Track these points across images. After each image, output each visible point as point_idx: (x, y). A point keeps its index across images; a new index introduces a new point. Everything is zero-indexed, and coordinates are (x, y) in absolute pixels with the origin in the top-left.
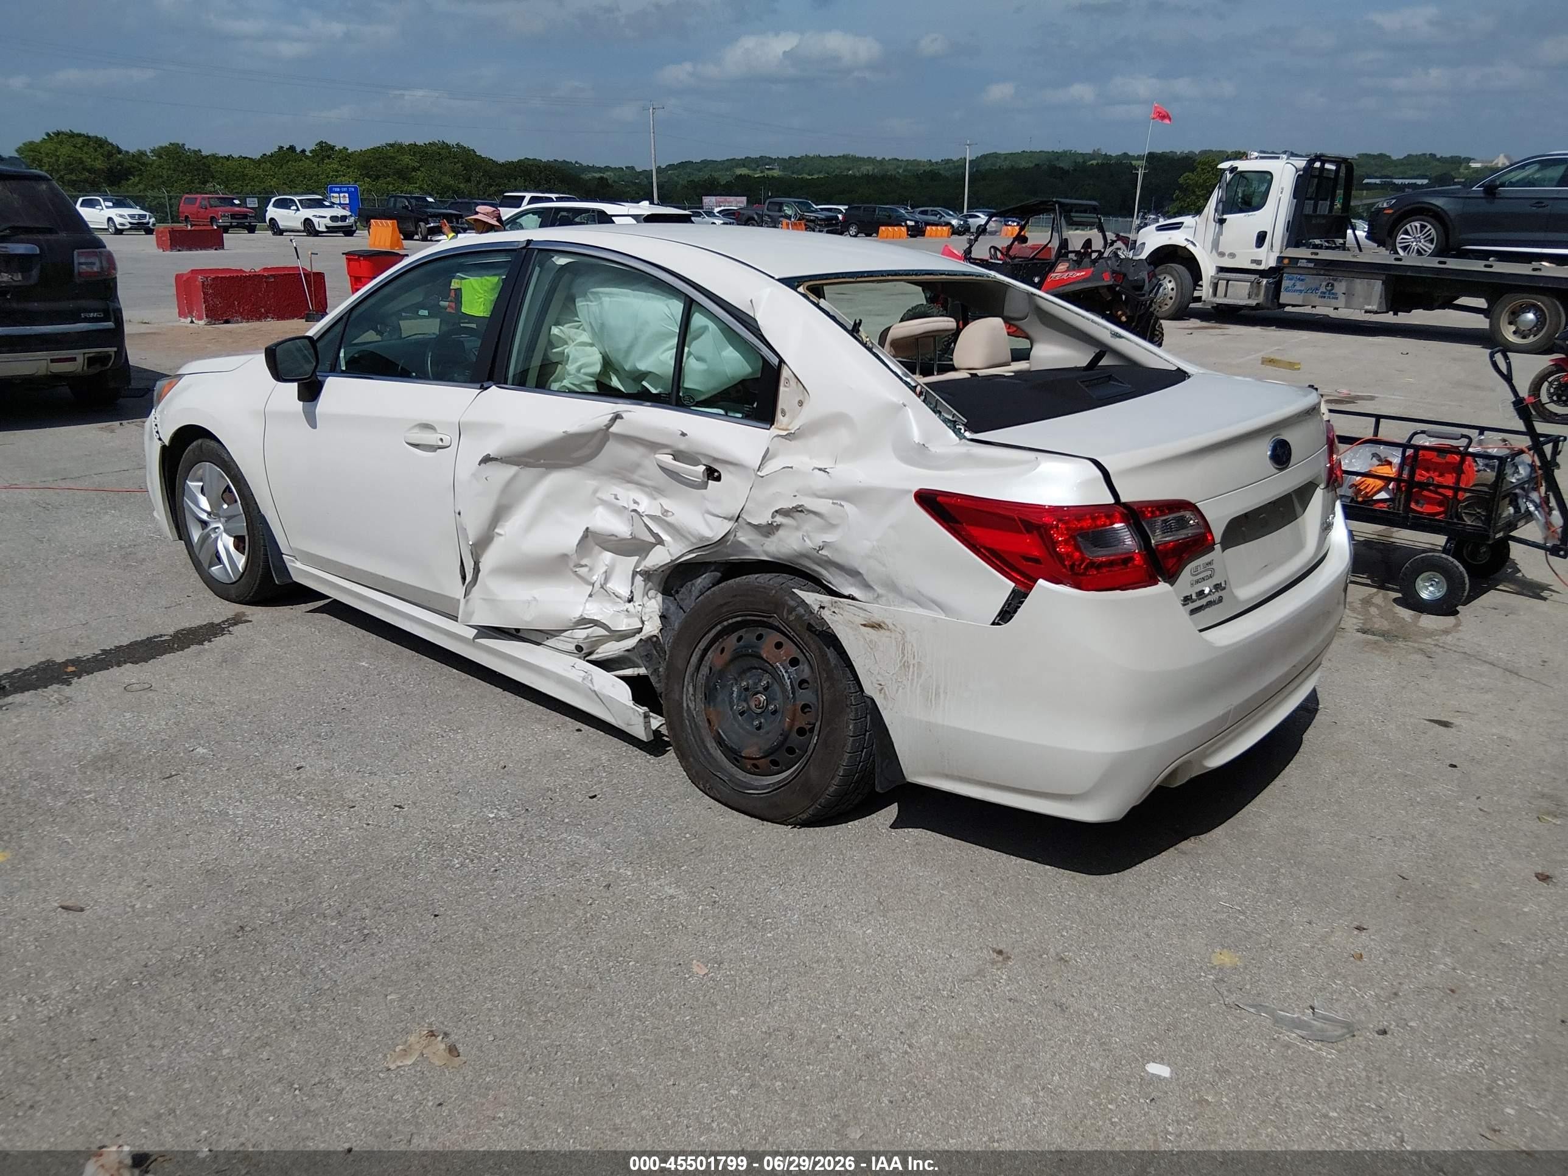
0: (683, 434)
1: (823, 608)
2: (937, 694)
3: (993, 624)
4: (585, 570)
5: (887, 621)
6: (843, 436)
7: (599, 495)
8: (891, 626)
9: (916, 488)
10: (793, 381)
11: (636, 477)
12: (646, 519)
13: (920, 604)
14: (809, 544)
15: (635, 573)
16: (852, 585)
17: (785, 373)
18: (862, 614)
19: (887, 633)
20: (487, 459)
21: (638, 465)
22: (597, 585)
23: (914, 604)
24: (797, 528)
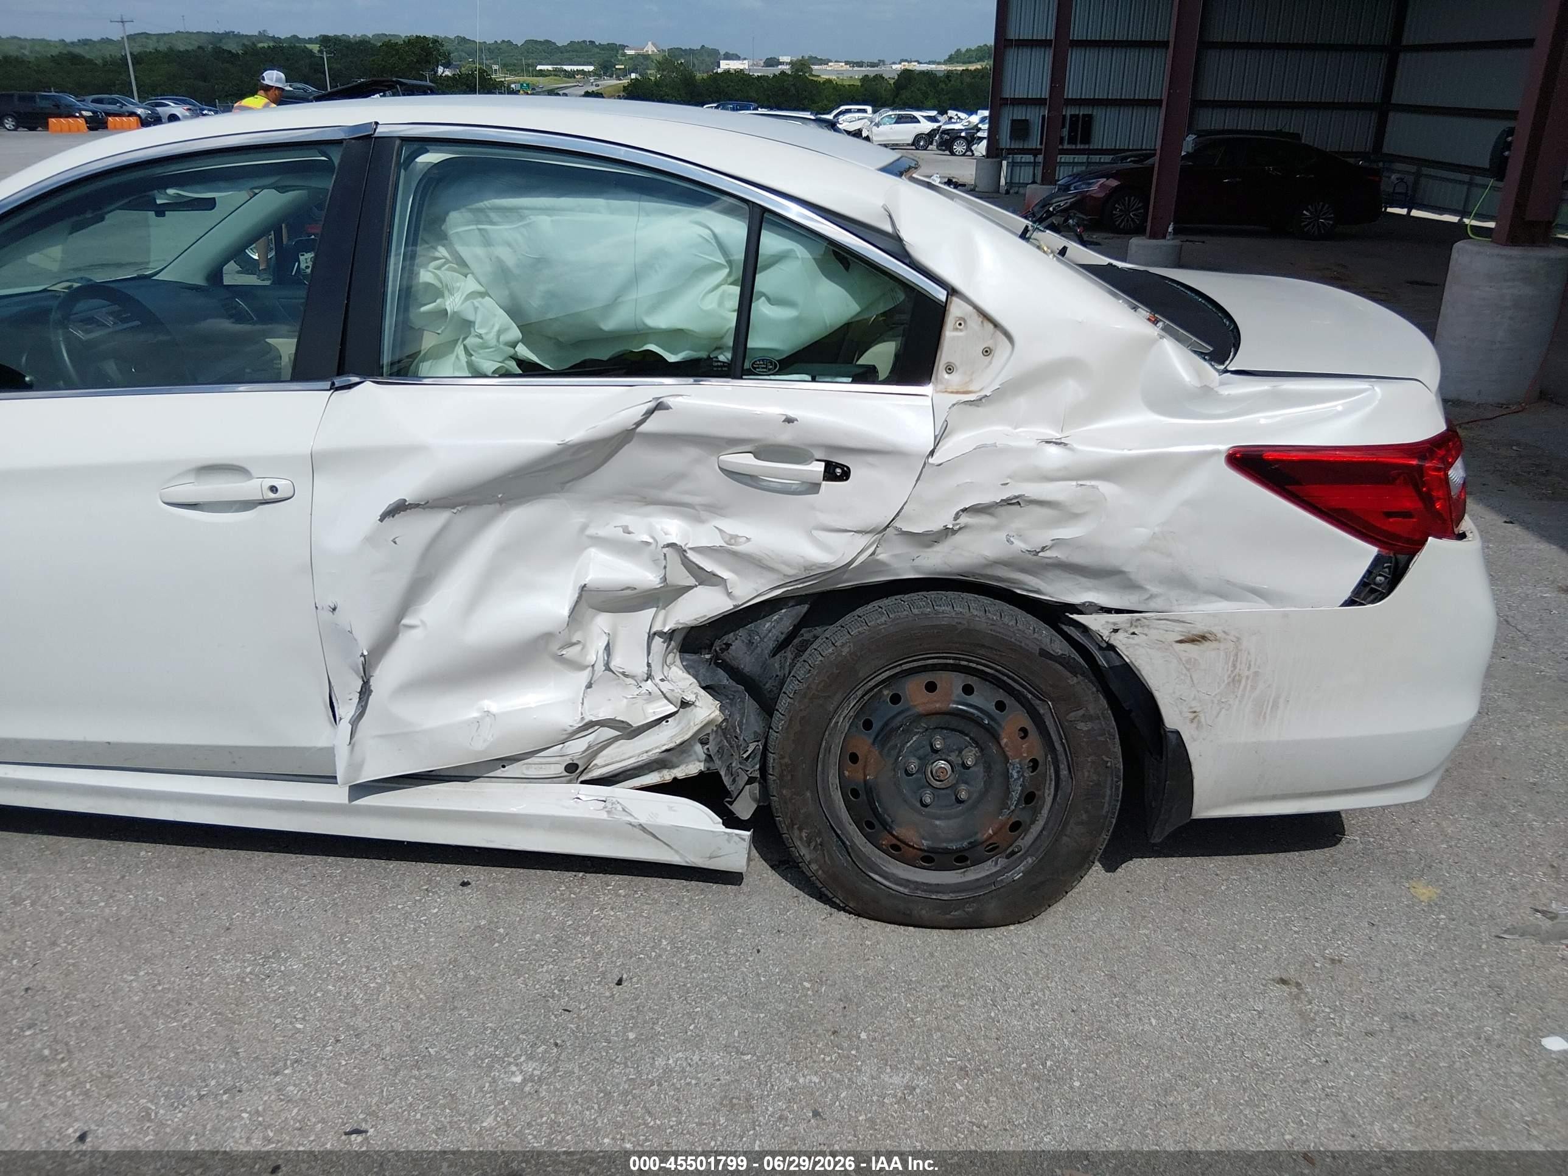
0: (789, 420)
1: (1116, 631)
2: (1275, 705)
3: (1350, 602)
4: (578, 648)
5: (1214, 630)
6: (1070, 390)
7: (591, 531)
8: (1220, 635)
9: (1224, 447)
10: (975, 321)
11: (669, 495)
12: (691, 555)
13: (1223, 596)
14: (1019, 545)
15: (651, 636)
16: (1089, 589)
17: (956, 309)
18: (1178, 627)
19: (1214, 644)
20: (398, 509)
21: (681, 476)
22: (600, 667)
23: (1214, 598)
24: (995, 528)
